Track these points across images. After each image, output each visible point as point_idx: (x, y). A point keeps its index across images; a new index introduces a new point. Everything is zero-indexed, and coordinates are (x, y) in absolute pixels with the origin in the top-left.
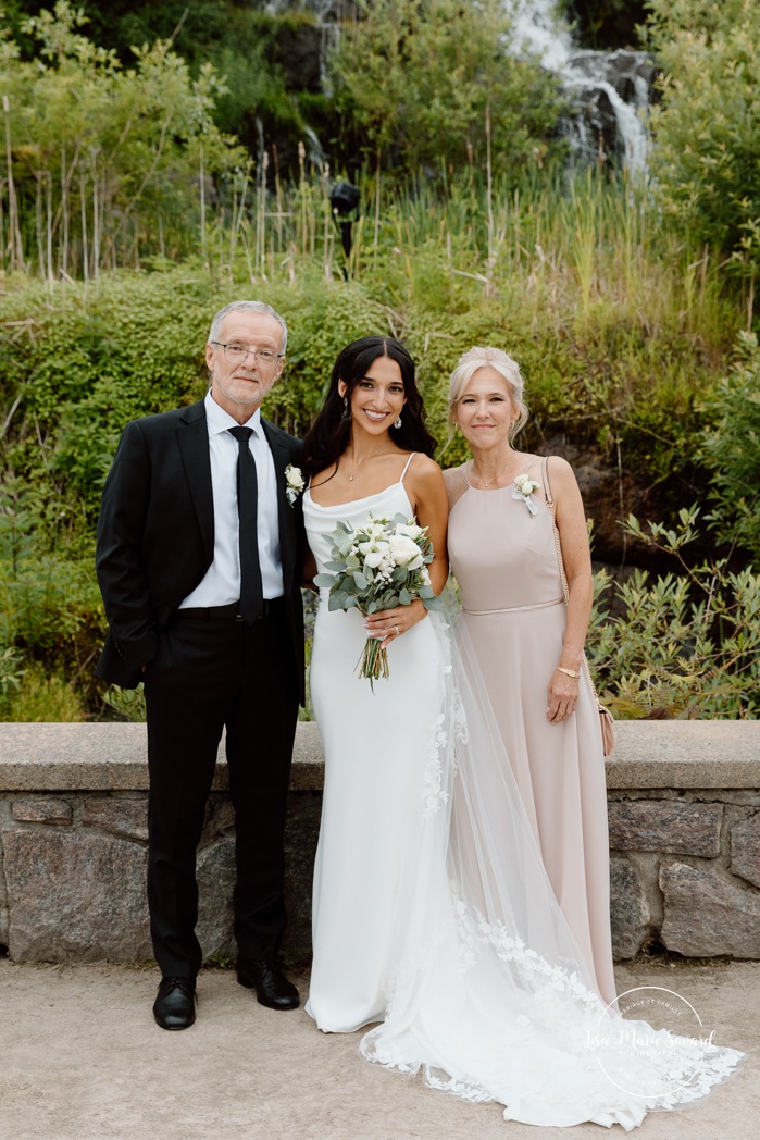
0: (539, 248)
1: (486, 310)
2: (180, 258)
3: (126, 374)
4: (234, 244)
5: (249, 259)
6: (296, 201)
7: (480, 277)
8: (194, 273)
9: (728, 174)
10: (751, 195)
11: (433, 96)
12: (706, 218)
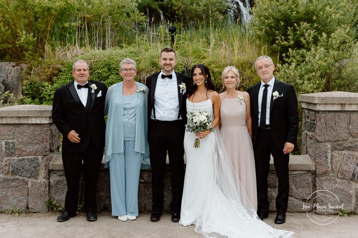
0: (223, 43)
1: (210, 58)
2: (129, 44)
3: (117, 74)
4: (145, 41)
5: (148, 45)
6: (159, 30)
7: (209, 50)
8: (134, 48)
9: (272, 24)
10: (278, 30)
11: (194, 3)
12: (267, 35)
